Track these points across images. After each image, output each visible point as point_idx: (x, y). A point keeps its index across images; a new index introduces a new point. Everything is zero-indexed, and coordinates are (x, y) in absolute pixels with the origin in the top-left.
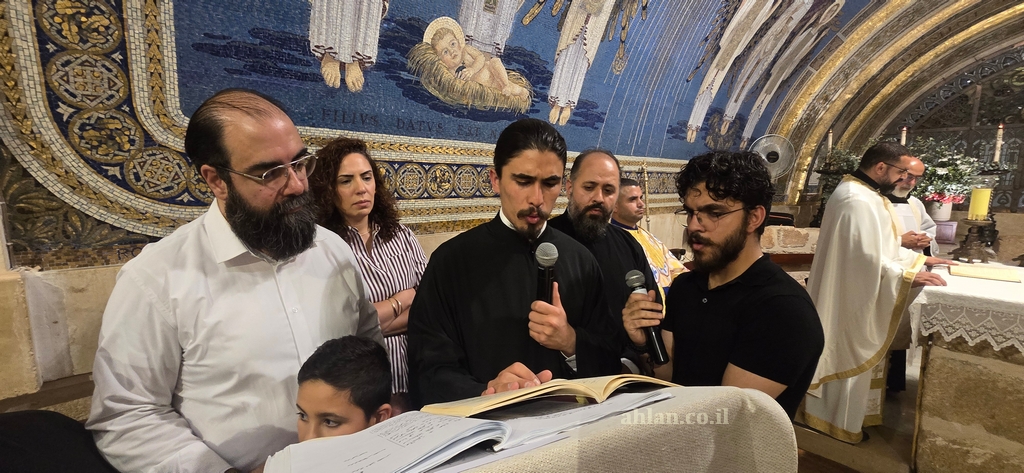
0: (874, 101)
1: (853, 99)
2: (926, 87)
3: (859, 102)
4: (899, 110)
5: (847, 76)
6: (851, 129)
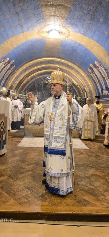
0: (22, 84)
1: (19, 83)
2: (30, 83)
3: (20, 84)
4: (26, 86)
5: (17, 79)
6: (19, 89)
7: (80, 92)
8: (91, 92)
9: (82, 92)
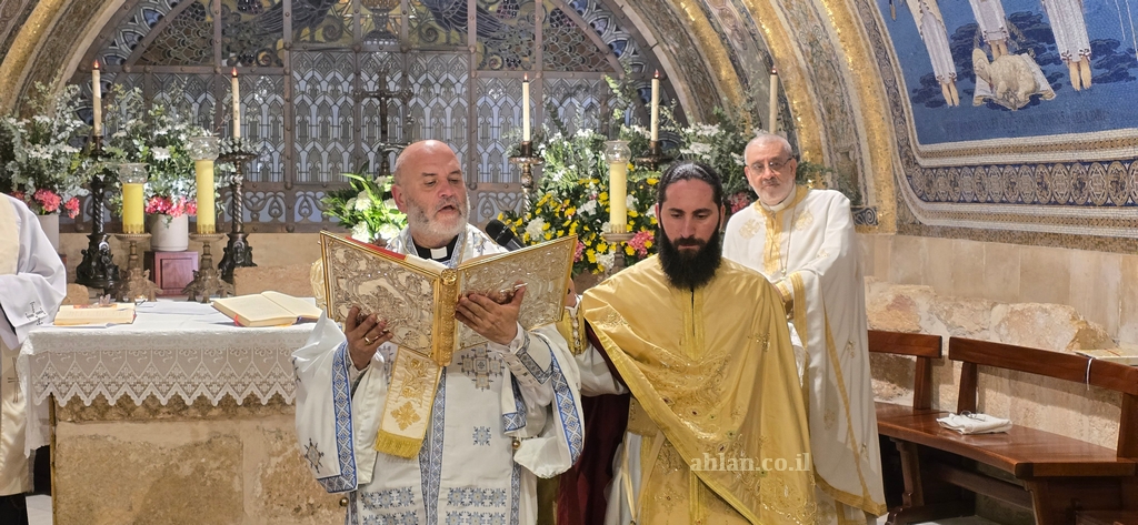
4: (99, 20)
7: (702, 70)
8: (824, 70)
9: (726, 71)
